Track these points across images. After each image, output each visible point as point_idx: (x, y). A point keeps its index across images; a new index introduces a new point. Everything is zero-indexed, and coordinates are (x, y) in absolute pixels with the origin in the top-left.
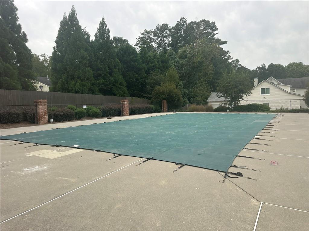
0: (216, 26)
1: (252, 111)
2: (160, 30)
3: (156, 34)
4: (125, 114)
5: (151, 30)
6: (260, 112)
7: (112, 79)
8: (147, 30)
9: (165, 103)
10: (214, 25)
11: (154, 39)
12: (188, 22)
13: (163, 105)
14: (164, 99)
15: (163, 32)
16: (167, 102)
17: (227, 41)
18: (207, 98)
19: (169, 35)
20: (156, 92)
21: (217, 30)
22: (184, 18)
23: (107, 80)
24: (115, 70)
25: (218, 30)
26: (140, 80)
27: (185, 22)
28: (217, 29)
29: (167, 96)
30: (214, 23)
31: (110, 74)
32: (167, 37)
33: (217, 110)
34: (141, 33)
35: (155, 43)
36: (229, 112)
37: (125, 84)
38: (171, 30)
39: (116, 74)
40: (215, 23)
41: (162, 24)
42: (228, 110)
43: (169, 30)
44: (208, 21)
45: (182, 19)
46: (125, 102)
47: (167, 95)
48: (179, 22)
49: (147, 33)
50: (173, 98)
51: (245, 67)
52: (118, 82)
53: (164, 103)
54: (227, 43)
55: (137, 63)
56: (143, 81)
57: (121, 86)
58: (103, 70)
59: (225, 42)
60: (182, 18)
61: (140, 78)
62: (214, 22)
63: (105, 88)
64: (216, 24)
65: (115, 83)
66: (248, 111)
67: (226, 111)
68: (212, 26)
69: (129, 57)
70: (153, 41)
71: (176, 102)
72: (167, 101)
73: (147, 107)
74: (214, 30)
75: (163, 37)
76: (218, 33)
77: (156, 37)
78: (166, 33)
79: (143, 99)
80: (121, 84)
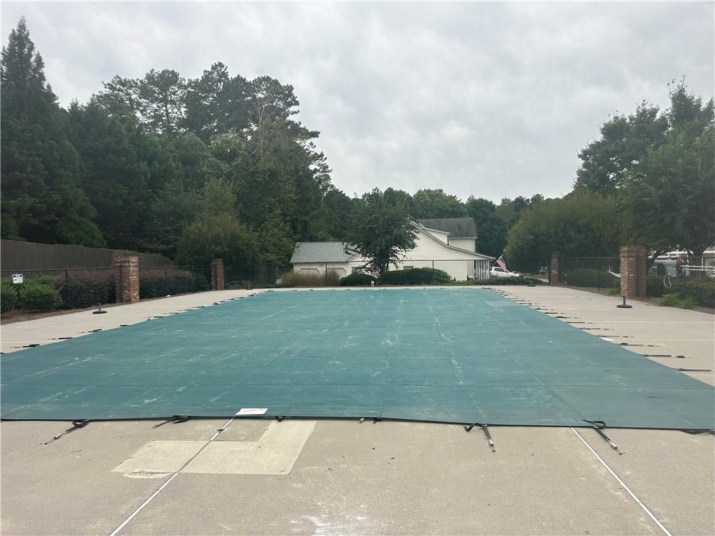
0: (295, 95)
1: (419, 284)
2: (156, 84)
3: (145, 92)
4: (129, 296)
5: (135, 79)
6: (436, 284)
7: (56, 197)
8: (123, 78)
9: (219, 267)
10: (290, 94)
11: (139, 104)
12: (232, 75)
13: (213, 270)
14: (218, 256)
15: (164, 89)
16: (226, 264)
17: (318, 131)
18: (289, 256)
19: (182, 100)
20: (191, 236)
21: (296, 105)
22: (221, 65)
23: (42, 200)
24: (61, 171)
25: (298, 105)
26: (134, 204)
27: (224, 75)
28: (297, 103)
29: (226, 249)
30: (290, 88)
31: (48, 182)
32: (175, 104)
33: (347, 282)
34: (106, 83)
35: (142, 113)
36: (375, 285)
37: (93, 212)
38: (186, 87)
39: (65, 184)
40: (292, 89)
41: (163, 71)
42: (373, 282)
43: (180, 86)
44: (276, 82)
45: (216, 66)
46: (129, 262)
47: (227, 247)
48: (210, 73)
49: (123, 85)
50: (241, 253)
51: (342, 192)
52: (71, 207)
53: (216, 265)
54: (318, 137)
55: (124, 159)
56: (145, 207)
57: (84, 219)
58: (29, 169)
59: (315, 134)
60: (217, 64)
61: (134, 198)
62: (291, 86)
63: (37, 223)
64: (294, 92)
65: (62, 210)
66: (412, 284)
67: (369, 285)
68: (286, 95)
69: (100, 139)
70: (138, 109)
71: (248, 262)
72: (224, 261)
73: (177, 278)
74: (290, 104)
75: (165, 101)
76: (298, 112)
77: (146, 101)
78: (174, 94)
79: (153, 254)
80: (81, 212)
